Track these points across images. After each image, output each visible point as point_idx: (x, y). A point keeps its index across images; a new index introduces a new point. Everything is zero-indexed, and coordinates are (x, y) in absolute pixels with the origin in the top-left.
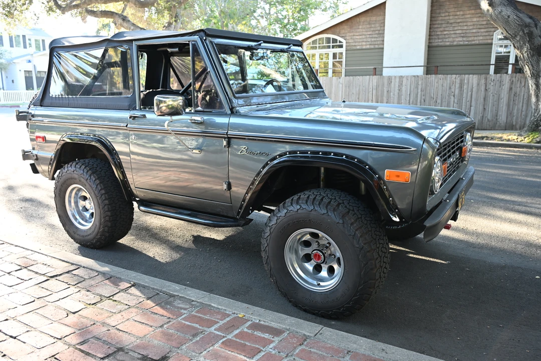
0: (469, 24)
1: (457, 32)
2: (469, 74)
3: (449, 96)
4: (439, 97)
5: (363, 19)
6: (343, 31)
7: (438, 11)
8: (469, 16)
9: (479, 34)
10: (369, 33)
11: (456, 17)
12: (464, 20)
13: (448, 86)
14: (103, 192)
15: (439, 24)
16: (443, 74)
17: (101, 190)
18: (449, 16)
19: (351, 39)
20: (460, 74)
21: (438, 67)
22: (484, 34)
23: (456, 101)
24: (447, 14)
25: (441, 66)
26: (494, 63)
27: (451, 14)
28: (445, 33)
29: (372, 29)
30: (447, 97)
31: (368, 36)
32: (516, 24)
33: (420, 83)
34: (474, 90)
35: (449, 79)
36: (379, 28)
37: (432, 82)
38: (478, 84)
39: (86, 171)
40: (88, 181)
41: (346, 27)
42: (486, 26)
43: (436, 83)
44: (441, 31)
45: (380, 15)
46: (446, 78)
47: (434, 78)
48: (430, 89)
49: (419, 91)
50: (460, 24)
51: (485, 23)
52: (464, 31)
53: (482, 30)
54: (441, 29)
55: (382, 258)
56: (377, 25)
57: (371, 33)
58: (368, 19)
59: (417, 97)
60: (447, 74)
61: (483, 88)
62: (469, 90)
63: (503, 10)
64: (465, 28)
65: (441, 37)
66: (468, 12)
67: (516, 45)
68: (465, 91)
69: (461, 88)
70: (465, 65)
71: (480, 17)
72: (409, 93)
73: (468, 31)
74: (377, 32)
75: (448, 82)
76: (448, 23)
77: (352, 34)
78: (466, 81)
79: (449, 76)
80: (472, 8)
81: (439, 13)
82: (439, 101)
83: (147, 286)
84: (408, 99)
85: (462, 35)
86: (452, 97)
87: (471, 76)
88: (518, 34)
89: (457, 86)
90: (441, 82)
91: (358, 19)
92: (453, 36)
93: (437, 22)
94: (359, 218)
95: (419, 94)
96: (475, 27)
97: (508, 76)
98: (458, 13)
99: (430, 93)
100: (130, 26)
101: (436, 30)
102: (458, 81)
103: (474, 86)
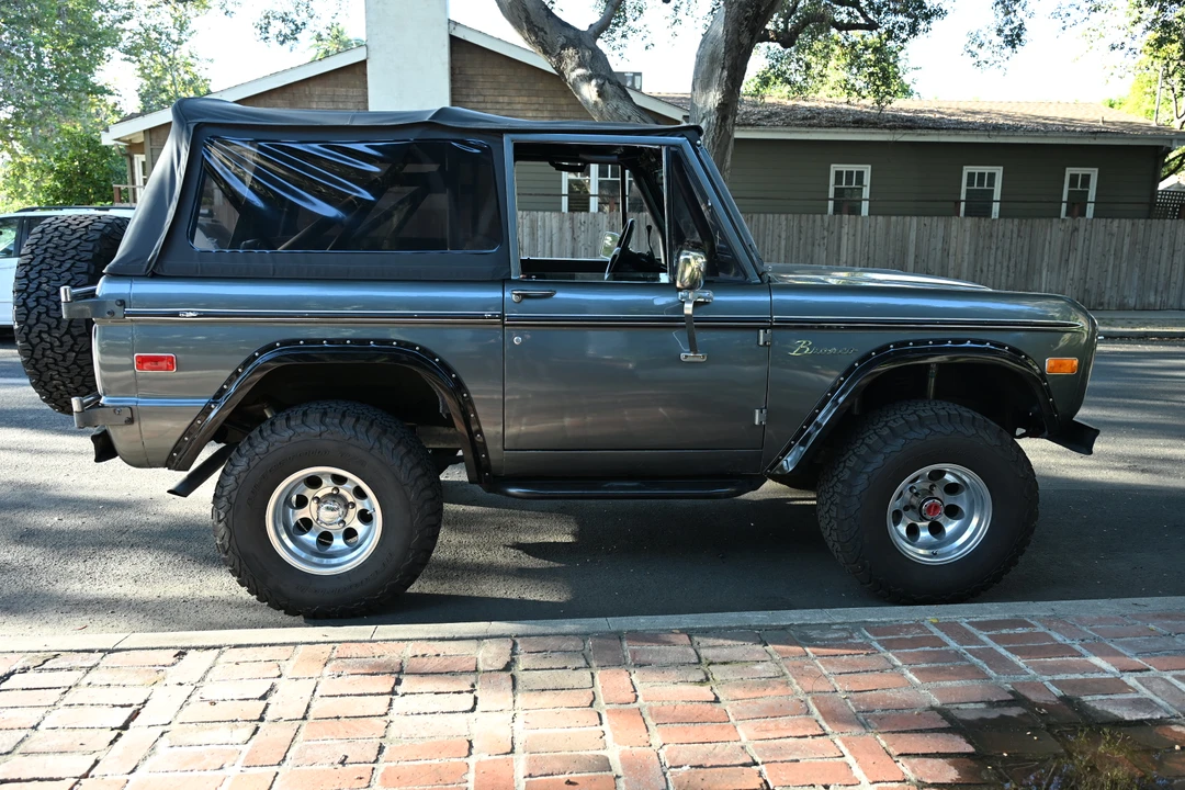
2: (545, 211)
5: (317, 89)
7: (464, 92)
8: (519, 106)
18: (484, 102)
20: (530, 210)
24: (481, 99)
26: (591, 198)
27: (489, 99)
34: (554, 239)
38: (561, 229)
41: (279, 102)
45: (354, 87)
56: (350, 105)
58: (329, 90)
61: (568, 235)
62: (547, 239)
66: (517, 99)
68: (540, 240)
69: (534, 234)
70: (536, 195)
71: (537, 110)
78: (539, 223)
80: (523, 93)
81: (468, 96)
87: (547, 213)
91: (307, 89)
97: (605, 216)
98: (501, 99)
103: (554, 231)
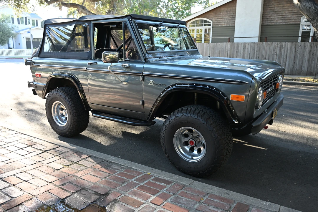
0: (286, 12)
1: (279, 17)
2: (286, 42)
3: (273, 55)
4: (268, 55)
5: (223, 9)
6: (211, 16)
7: (268, 4)
8: (286, 7)
9: (292, 18)
10: (226, 17)
11: (279, 8)
12: (283, 10)
13: (273, 49)
14: (73, 105)
15: (268, 12)
16: (270, 42)
17: (71, 104)
18: (274, 7)
19: (216, 20)
20: (280, 42)
21: (267, 37)
22: (295, 18)
23: (277, 58)
24: (273, 6)
25: (269, 37)
26: (301, 36)
27: (276, 6)
28: (272, 17)
29: (228, 15)
30: (272, 55)
31: (226, 19)
32: (314, 12)
33: (256, 47)
34: (288, 51)
35: (273, 45)
36: (232, 14)
37: (264, 46)
38: (291, 48)
39: (63, 94)
40: (65, 99)
41: (212, 13)
42: (297, 13)
43: (265, 47)
44: (269, 16)
45: (233, 7)
46: (272, 44)
47: (264, 45)
48: (262, 51)
49: (256, 51)
50: (281, 12)
51: (296, 11)
52: (283, 17)
53: (294, 16)
54: (270, 15)
55: (228, 144)
56: (231, 12)
57: (227, 17)
58: (226, 9)
59: (254, 55)
60: (273, 42)
61: (294, 50)
62: (285, 51)
63: (306, 4)
64: (284, 14)
65: (269, 20)
66: (286, 5)
67: (314, 25)
68: (283, 52)
69: (281, 50)
70: (283, 37)
71: (293, 8)
72: (249, 53)
73: (285, 17)
74: (231, 17)
75: (273, 46)
76: (274, 11)
77: (216, 18)
78: (283, 46)
79: (273, 43)
81: (269, 6)
82: (267, 58)
83: (97, 157)
84: (249, 56)
85: (282, 19)
86: (275, 56)
87: (287, 43)
88: (315, 18)
89: (278, 49)
90: (268, 46)
91: (220, 9)
92: (277, 19)
93: (267, 11)
94: (215, 121)
95: (256, 53)
96: (290, 14)
97: (309, 43)
98: (280, 6)
99: (262, 53)
100: (87, 12)
101: (266, 15)
102: (279, 46)
103: (288, 49)
